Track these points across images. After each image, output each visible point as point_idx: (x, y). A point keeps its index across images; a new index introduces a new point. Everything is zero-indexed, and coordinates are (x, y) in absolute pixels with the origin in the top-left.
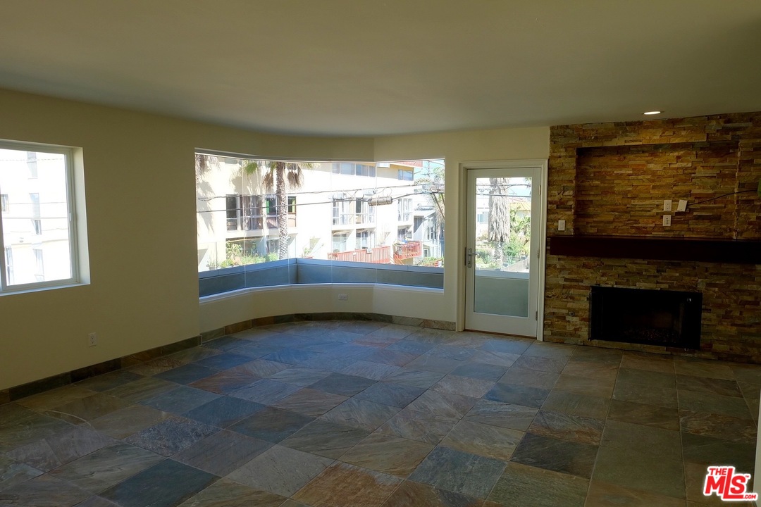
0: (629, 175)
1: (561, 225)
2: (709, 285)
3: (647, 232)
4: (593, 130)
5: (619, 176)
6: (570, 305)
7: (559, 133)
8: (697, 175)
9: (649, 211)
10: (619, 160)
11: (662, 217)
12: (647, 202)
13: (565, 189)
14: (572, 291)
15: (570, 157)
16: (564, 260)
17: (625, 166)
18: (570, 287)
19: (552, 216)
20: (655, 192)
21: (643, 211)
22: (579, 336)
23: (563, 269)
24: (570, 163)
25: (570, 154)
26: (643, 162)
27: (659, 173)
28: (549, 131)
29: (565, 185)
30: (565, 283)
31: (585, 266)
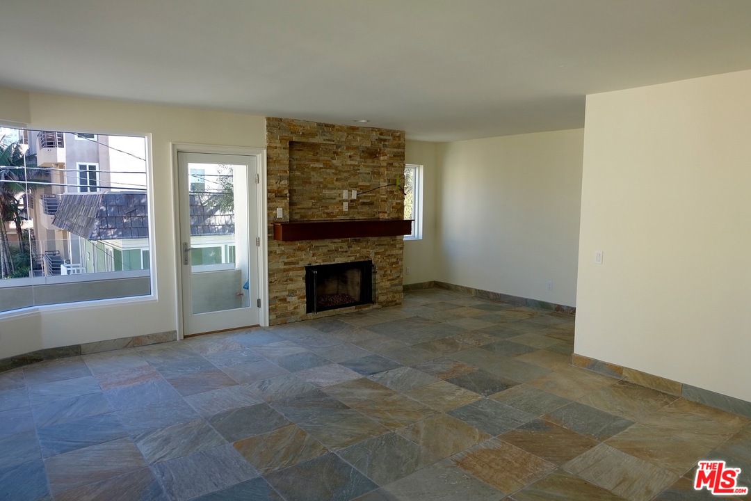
0: (321, 168)
1: (279, 213)
2: (377, 254)
3: (334, 216)
4: (301, 126)
5: (314, 169)
6: (290, 286)
7: (275, 124)
8: (361, 171)
9: (335, 199)
10: (313, 155)
11: (342, 204)
12: (334, 191)
13: (281, 179)
14: (291, 273)
15: (284, 148)
16: (283, 245)
17: (318, 161)
18: (288, 270)
19: (271, 204)
20: (338, 184)
21: (331, 198)
22: (298, 313)
23: (283, 254)
24: (284, 155)
25: (284, 146)
26: (329, 159)
27: (339, 168)
28: (266, 122)
29: (281, 174)
30: (285, 267)
31: (300, 249)
